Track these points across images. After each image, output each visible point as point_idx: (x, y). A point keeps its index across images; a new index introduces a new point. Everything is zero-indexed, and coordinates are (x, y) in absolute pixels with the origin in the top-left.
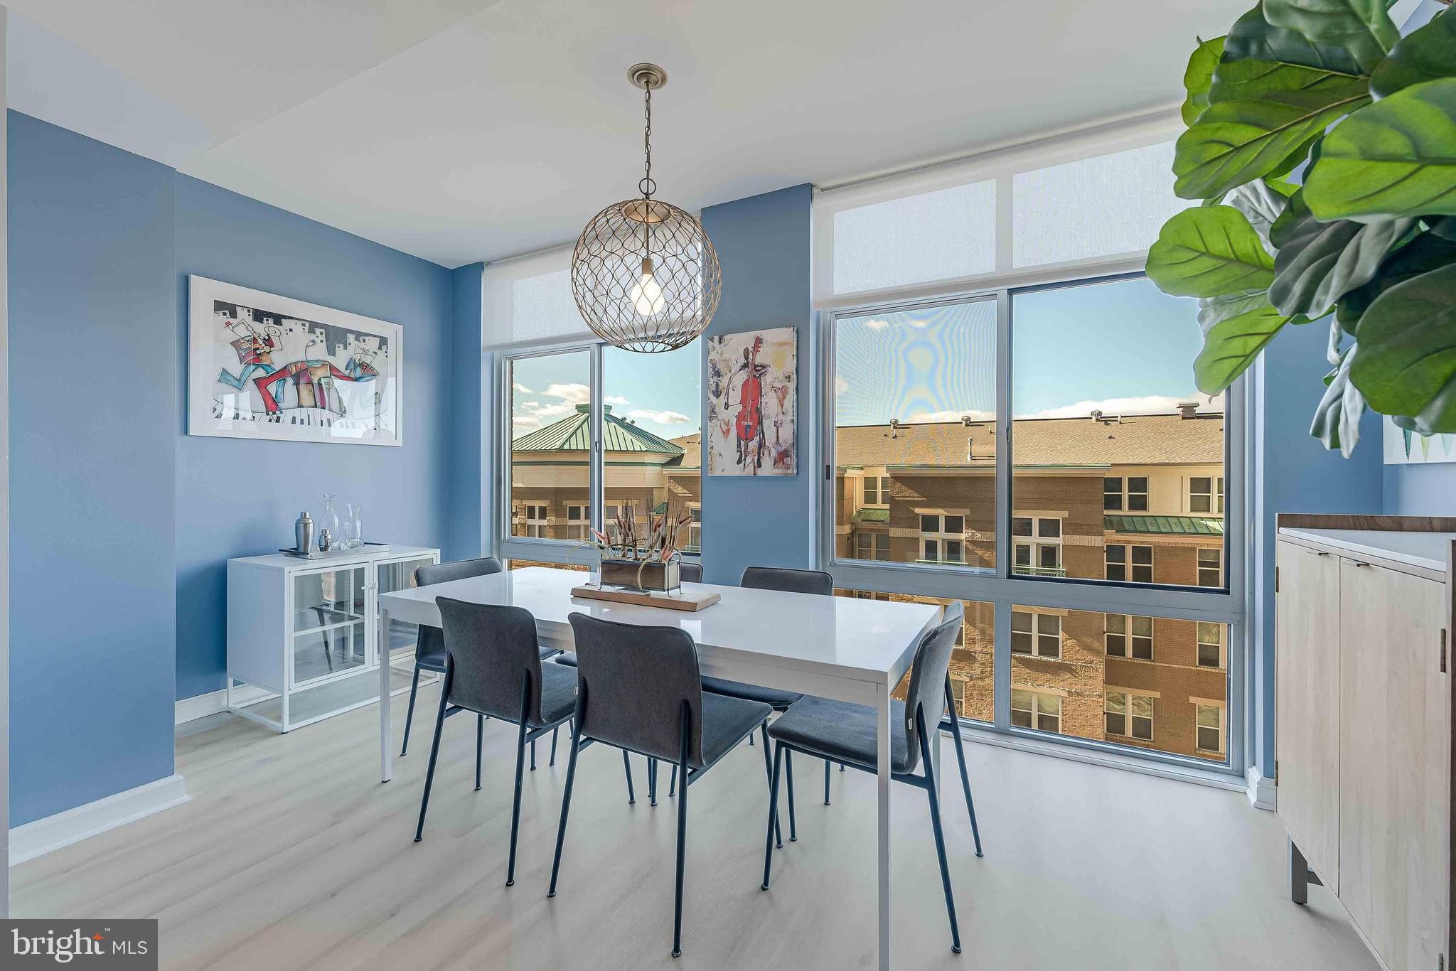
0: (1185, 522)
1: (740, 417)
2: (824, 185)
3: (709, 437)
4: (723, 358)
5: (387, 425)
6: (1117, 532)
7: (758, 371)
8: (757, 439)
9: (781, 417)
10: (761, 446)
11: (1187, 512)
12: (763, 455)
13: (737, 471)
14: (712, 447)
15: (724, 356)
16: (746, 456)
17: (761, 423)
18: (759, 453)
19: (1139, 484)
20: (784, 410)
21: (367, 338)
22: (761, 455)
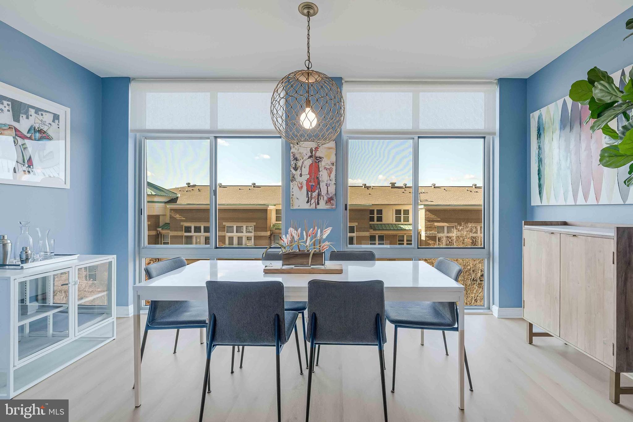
0: (394, 226)
1: (308, 181)
2: (346, 80)
3: (291, 189)
4: (299, 152)
5: (58, 174)
6: (373, 230)
7: (317, 159)
8: (317, 191)
9: (329, 182)
10: (319, 195)
11: (394, 222)
12: (320, 199)
13: (307, 206)
14: (293, 195)
15: (300, 151)
16: (311, 200)
17: (319, 184)
18: (318, 198)
19: (380, 212)
20: (331, 179)
21: (44, 113)
22: (319, 199)
